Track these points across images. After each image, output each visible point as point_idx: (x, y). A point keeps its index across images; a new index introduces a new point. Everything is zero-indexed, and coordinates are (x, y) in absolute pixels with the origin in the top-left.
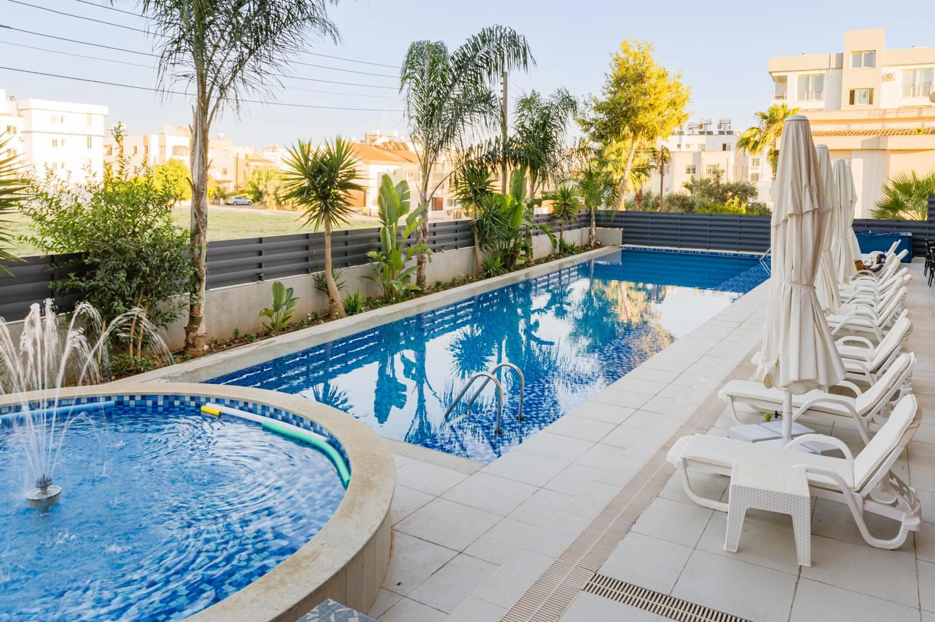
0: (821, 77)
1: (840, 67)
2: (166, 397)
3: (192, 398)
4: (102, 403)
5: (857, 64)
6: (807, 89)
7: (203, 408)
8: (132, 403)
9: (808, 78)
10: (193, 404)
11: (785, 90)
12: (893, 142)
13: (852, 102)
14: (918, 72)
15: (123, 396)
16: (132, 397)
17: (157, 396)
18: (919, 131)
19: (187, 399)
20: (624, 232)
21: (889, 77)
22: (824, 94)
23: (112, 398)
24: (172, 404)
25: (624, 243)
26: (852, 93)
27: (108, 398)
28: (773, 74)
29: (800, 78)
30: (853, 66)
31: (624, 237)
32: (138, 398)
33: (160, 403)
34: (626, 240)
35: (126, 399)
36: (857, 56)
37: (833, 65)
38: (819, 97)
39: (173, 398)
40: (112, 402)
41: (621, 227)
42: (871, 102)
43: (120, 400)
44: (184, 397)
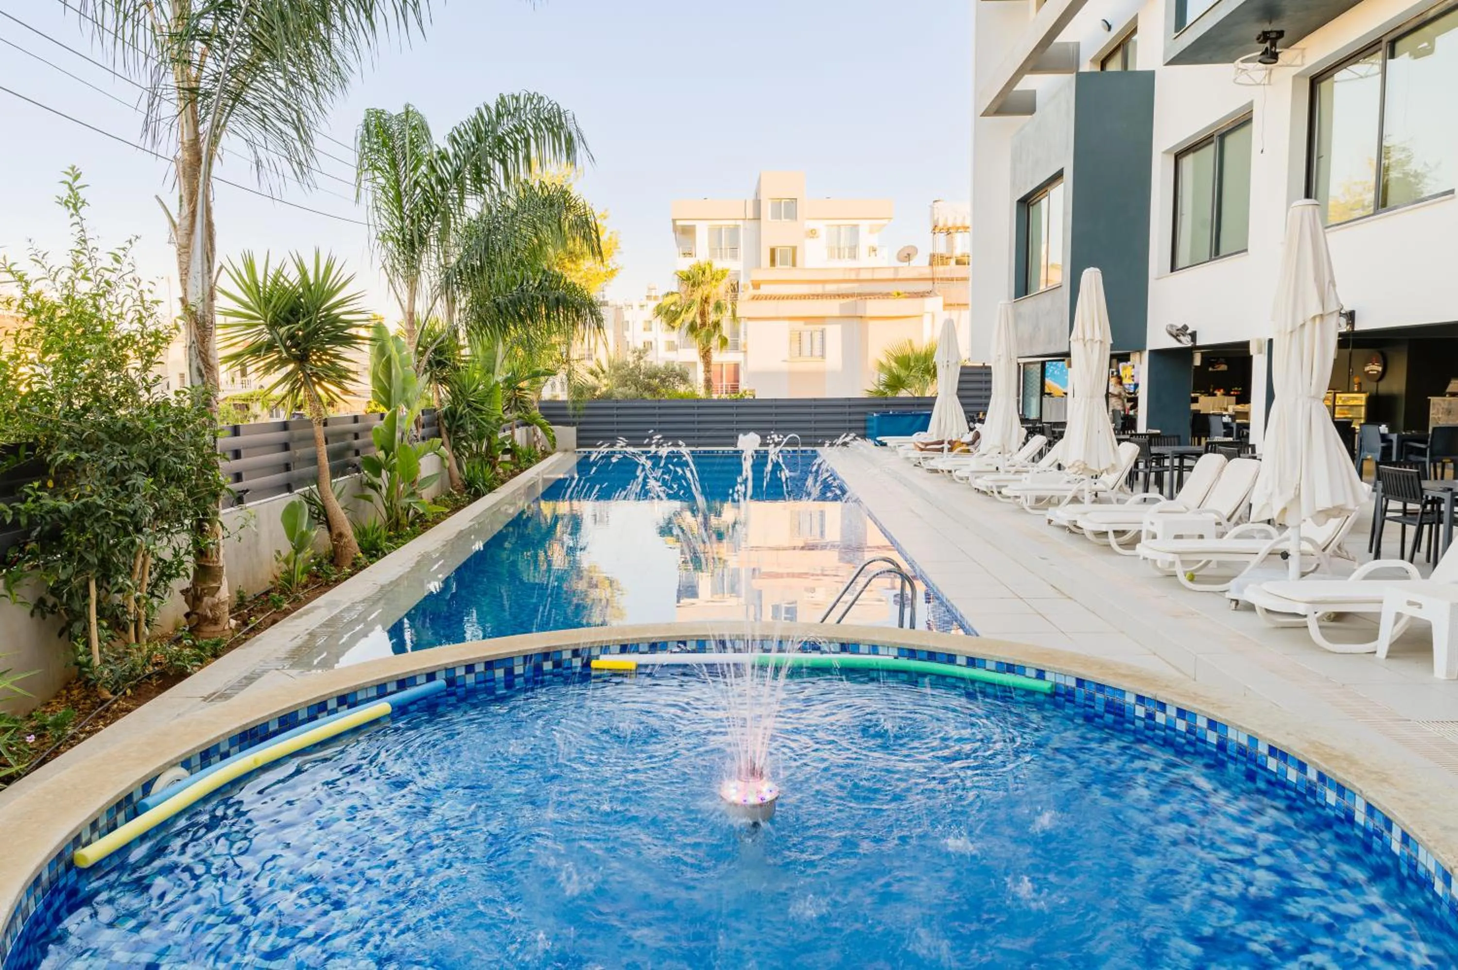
0: (736, 228)
1: (757, 218)
2: (526, 658)
3: (576, 653)
4: (422, 688)
5: (776, 215)
6: (720, 243)
7: (594, 664)
8: (470, 679)
9: (720, 230)
10: (577, 663)
11: (694, 243)
12: (873, 307)
13: (773, 261)
14: (843, 230)
15: (454, 669)
16: (470, 668)
17: (512, 658)
18: (899, 294)
19: (567, 655)
20: (578, 431)
21: (813, 233)
22: (741, 252)
23: (438, 675)
24: (538, 669)
25: (579, 446)
26: (773, 251)
27: (431, 677)
28: (678, 223)
29: (711, 230)
30: (772, 218)
31: (579, 438)
32: (479, 668)
33: (519, 670)
34: (582, 442)
35: (460, 672)
36: (777, 203)
37: (750, 215)
38: (734, 256)
39: (540, 658)
40: (440, 682)
41: (574, 424)
42: (794, 264)
43: (450, 676)
44: (560, 652)
